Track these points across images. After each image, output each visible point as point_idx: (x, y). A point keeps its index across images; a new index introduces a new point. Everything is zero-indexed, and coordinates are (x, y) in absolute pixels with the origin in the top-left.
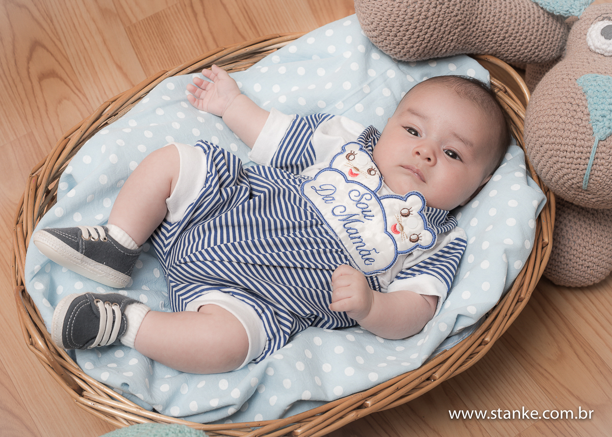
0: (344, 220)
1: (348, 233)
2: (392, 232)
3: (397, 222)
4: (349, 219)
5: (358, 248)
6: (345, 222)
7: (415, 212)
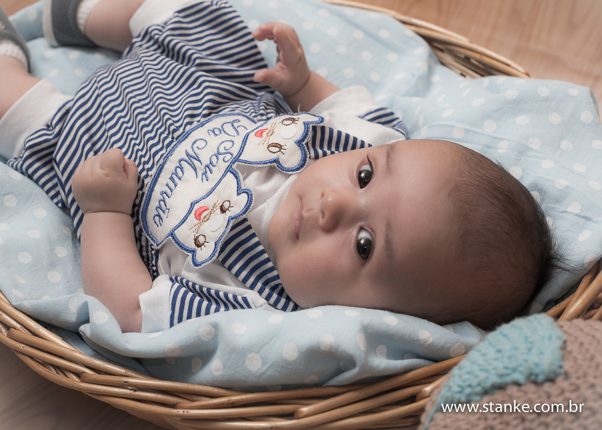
0: (188, 155)
1: (176, 170)
2: (196, 210)
3: (211, 207)
4: (192, 159)
5: (164, 195)
6: (187, 158)
7: (228, 214)
